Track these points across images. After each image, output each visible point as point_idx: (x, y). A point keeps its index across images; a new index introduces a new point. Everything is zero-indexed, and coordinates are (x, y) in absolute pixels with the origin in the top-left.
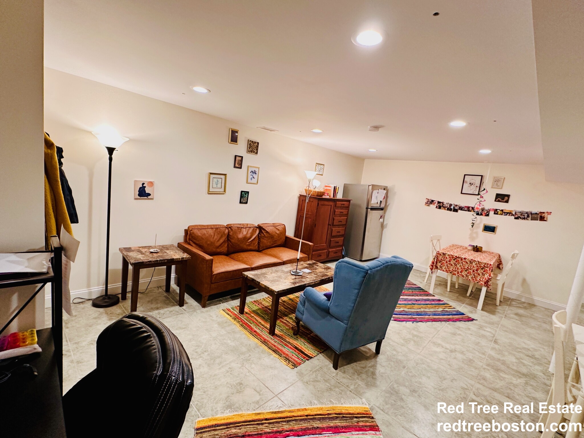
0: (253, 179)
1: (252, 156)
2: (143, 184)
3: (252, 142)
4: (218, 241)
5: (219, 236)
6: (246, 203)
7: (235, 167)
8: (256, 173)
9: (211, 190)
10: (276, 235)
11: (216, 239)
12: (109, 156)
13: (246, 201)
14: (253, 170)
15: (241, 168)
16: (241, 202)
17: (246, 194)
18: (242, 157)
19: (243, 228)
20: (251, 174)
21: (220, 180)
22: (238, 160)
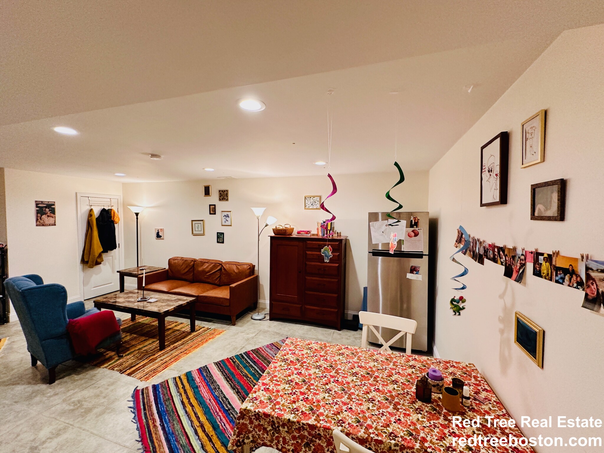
0: (226, 222)
1: (224, 203)
2: (158, 230)
3: (222, 191)
4: (184, 269)
5: (185, 266)
6: (223, 242)
7: (210, 214)
8: (228, 217)
9: (194, 232)
10: (234, 273)
11: (182, 268)
12: (136, 217)
13: (222, 241)
14: (226, 214)
15: (215, 214)
16: (218, 242)
17: (221, 235)
18: (215, 205)
19: (207, 263)
20: (225, 217)
21: (200, 225)
22: (212, 208)
